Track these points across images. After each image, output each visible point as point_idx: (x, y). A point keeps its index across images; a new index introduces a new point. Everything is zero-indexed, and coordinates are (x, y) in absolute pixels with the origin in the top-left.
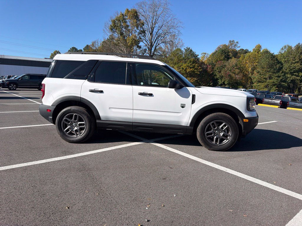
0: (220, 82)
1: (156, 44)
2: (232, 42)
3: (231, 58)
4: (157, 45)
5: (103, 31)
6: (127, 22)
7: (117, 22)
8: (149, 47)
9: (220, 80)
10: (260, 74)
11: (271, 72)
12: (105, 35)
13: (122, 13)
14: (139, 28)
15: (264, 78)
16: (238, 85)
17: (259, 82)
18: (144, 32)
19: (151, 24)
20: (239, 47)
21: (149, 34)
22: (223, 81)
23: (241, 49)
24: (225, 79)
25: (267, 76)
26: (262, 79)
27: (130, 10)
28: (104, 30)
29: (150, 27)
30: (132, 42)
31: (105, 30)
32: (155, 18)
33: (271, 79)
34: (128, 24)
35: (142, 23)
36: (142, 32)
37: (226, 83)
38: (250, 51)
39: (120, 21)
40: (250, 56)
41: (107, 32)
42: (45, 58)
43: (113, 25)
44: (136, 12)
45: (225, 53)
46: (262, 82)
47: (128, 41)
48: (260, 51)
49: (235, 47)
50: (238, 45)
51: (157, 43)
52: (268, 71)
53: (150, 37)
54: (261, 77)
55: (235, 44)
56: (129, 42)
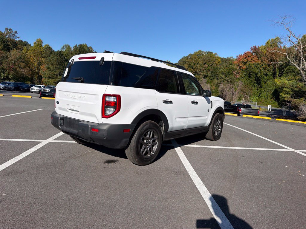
0: (2, 76)
2: (9, 30)
3: (12, 49)
9: (2, 73)
10: (50, 70)
11: (61, 69)
15: (55, 75)
16: (24, 80)
17: (49, 78)
20: (19, 38)
22: (6, 75)
23: (19, 40)
24: (8, 72)
25: (57, 73)
26: (53, 75)
33: (61, 76)
37: (10, 78)
38: (29, 43)
40: (34, 50)
45: (4, 42)
46: (53, 79)
48: (42, 46)
49: (14, 37)
50: (18, 35)
52: (58, 68)
54: (51, 73)
55: (13, 33)
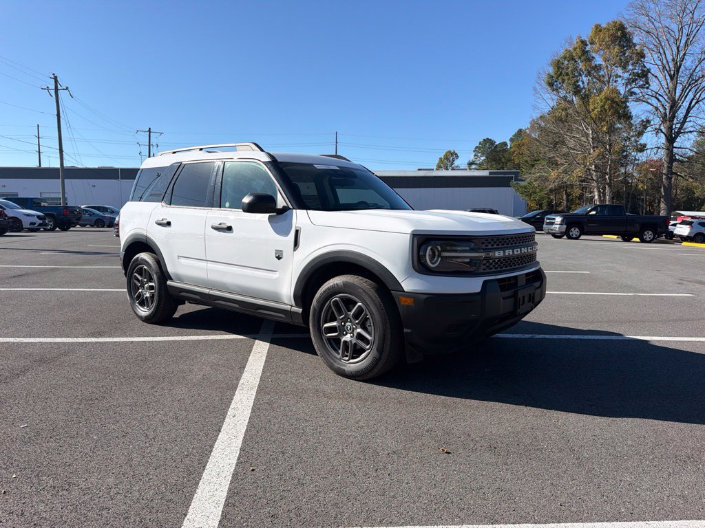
1: (691, 102)
4: (693, 103)
5: (534, 92)
6: (593, 57)
7: (566, 63)
8: (665, 114)
12: (538, 100)
13: (583, 38)
14: (630, 67)
18: (645, 74)
19: (675, 49)
21: (668, 77)
27: (604, 26)
28: (535, 89)
29: (670, 58)
30: (603, 106)
31: (538, 87)
32: (685, 32)
34: (598, 63)
35: (638, 53)
36: (638, 76)
39: (573, 59)
41: (541, 93)
42: (419, 170)
43: (556, 74)
44: (622, 28)
47: (591, 107)
51: (693, 99)
53: (670, 85)
56: (595, 108)
